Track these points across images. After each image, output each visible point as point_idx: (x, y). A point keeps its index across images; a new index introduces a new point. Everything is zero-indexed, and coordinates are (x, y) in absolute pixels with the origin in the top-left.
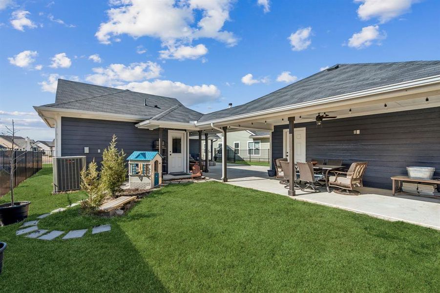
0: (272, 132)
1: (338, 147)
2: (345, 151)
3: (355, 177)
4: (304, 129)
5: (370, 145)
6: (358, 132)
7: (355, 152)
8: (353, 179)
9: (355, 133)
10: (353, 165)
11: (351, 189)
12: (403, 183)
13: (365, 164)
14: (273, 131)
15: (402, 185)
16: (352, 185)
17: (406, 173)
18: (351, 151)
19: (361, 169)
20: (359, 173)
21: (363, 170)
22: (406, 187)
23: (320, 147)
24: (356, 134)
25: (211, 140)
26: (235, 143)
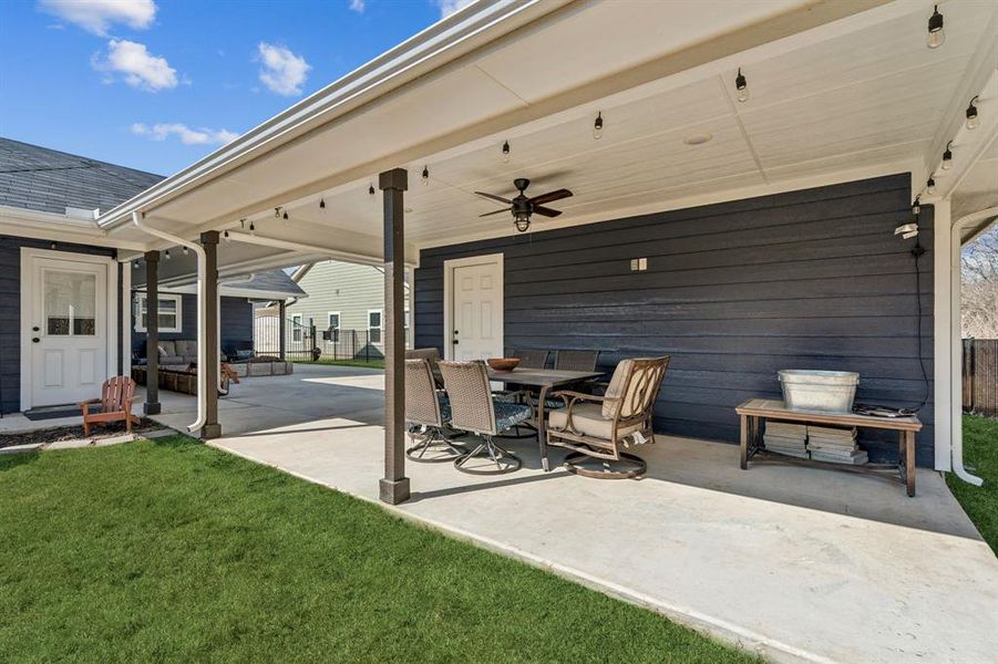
0: (416, 270)
1: (589, 313)
2: (606, 325)
3: (626, 412)
4: (500, 257)
5: (676, 303)
6: (643, 264)
7: (634, 325)
8: (621, 421)
9: (634, 267)
10: (623, 368)
11: (615, 457)
12: (767, 423)
13: (660, 363)
14: (418, 266)
15: (762, 429)
16: (619, 443)
17: (777, 392)
18: (623, 325)
19: (648, 381)
20: (643, 393)
21: (655, 385)
22: (775, 437)
23: (542, 314)
24: (638, 272)
25: (280, 301)
26: (372, 314)
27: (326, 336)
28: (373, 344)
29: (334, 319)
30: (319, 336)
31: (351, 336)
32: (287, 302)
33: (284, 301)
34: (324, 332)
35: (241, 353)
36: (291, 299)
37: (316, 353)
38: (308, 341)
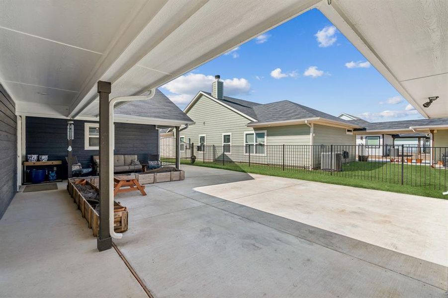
25: (176, 127)
26: (224, 136)
27: (199, 149)
28: (225, 153)
29: (202, 139)
30: (195, 150)
31: (212, 148)
32: (181, 128)
33: (179, 127)
34: (198, 147)
35: (151, 163)
36: (183, 126)
37: (193, 159)
38: (189, 151)
